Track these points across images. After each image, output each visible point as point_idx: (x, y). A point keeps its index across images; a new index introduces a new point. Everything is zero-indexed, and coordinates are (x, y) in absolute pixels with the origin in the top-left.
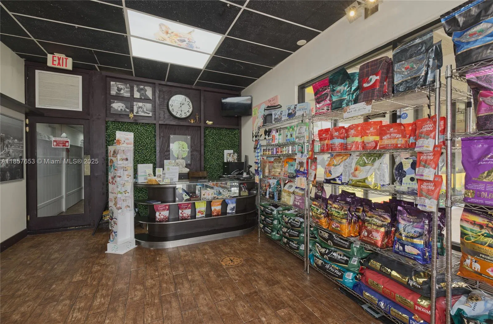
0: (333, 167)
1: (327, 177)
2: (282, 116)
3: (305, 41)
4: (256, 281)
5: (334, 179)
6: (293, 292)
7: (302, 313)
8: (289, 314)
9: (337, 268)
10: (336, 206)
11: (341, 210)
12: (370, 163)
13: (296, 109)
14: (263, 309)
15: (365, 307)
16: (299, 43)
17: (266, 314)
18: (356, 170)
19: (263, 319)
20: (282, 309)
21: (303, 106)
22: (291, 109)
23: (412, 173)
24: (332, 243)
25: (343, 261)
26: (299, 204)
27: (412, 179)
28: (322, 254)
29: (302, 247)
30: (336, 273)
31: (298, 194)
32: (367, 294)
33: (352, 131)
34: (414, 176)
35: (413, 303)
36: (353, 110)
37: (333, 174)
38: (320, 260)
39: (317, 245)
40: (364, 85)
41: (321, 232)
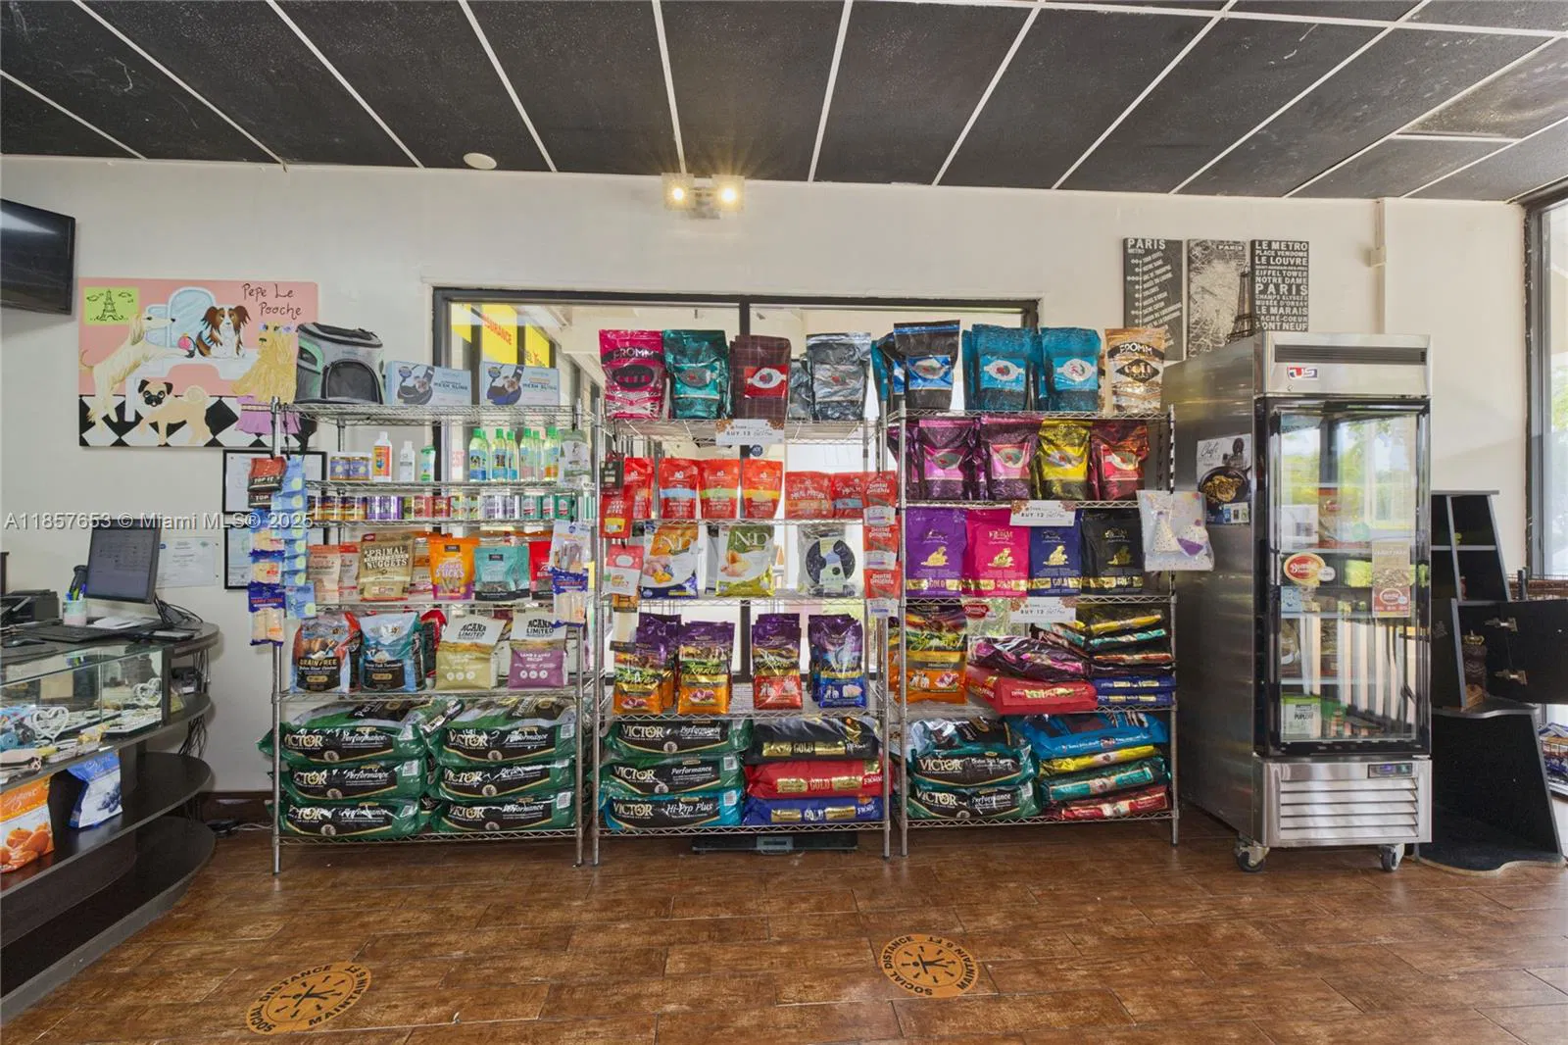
0: (671, 557)
1: (661, 581)
2: (432, 385)
3: (493, 163)
4: (510, 970)
5: (680, 587)
6: (628, 918)
7: (706, 933)
8: (692, 955)
9: (697, 799)
10: (691, 650)
11: (707, 657)
12: (755, 543)
13: (523, 381)
14: (637, 997)
15: (761, 847)
16: (471, 158)
17: (657, 996)
18: (734, 560)
19: (671, 1008)
20: (668, 960)
21: (544, 377)
22: (503, 375)
23: (836, 562)
24: (675, 746)
25: (707, 776)
26: (544, 674)
27: (836, 571)
28: (647, 788)
29: (562, 801)
30: (700, 812)
31: (530, 647)
32: (779, 812)
33: (719, 474)
34: (839, 565)
35: (860, 779)
36: (742, 431)
37: (676, 575)
38: (644, 803)
39: (623, 770)
40: (749, 381)
41: (637, 732)
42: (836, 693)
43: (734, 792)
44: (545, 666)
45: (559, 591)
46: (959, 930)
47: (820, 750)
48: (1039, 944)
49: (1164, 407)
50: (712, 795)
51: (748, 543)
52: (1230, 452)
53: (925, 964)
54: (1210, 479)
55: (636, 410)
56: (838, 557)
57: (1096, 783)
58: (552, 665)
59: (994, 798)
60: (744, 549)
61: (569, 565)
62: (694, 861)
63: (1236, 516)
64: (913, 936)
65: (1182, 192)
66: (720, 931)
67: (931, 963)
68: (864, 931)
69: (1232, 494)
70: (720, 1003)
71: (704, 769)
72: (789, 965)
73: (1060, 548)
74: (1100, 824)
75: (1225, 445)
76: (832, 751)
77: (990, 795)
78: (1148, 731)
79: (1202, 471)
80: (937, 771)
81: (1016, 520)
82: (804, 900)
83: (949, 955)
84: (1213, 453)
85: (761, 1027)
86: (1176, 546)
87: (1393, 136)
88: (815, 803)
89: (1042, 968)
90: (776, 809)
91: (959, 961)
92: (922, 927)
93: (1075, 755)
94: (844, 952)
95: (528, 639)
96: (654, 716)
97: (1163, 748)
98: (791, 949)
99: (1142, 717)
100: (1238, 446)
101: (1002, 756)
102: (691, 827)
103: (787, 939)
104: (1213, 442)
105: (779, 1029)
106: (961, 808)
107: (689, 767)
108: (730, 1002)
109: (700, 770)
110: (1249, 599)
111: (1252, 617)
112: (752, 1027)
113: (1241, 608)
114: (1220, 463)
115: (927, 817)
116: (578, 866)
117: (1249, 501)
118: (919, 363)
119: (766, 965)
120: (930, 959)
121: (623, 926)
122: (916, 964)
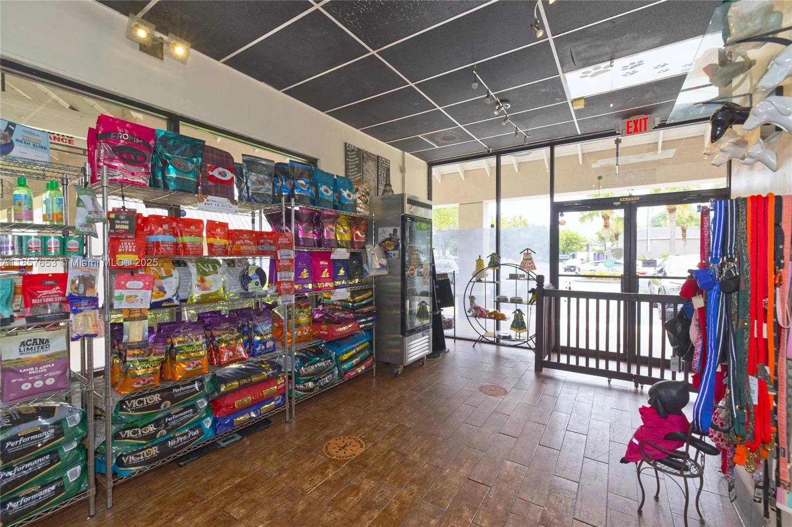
1: (157, 299)
5: (170, 300)
9: (188, 430)
10: (180, 339)
12: (212, 270)
13: (14, 137)
18: (203, 281)
21: (36, 138)
23: (257, 278)
24: (169, 403)
25: (191, 415)
26: (50, 382)
27: (257, 284)
28: (151, 437)
29: (73, 474)
30: (191, 437)
31: (28, 363)
32: (238, 419)
33: (191, 227)
34: (258, 280)
35: (275, 387)
36: (214, 203)
37: (168, 291)
38: (151, 447)
39: (129, 433)
40: (211, 173)
41: (140, 402)
42: (263, 347)
43: (209, 418)
44: (51, 374)
45: (76, 312)
46: (342, 432)
47: (255, 379)
48: (369, 422)
49: (371, 214)
50: (197, 424)
51: (207, 271)
52: (392, 233)
53: (343, 448)
54: (384, 242)
55: (136, 179)
56: (258, 276)
57: (354, 361)
58: (58, 372)
59: (326, 378)
60: (206, 274)
61: (85, 290)
62: (184, 470)
63: (394, 255)
64: (329, 442)
65: (361, 131)
66: (244, 487)
67: (345, 446)
68: (309, 451)
69: (393, 247)
70: (281, 509)
71: (187, 412)
72: (294, 479)
73: (342, 268)
74: (358, 377)
75: (390, 230)
76: (260, 378)
77: (324, 377)
78: (366, 337)
79: (381, 239)
80: (307, 373)
81: (333, 257)
82: (270, 454)
83: (348, 441)
84: (385, 232)
85: (310, 504)
86: (378, 267)
87: (419, 136)
88: (254, 408)
89: (377, 428)
90: (236, 418)
91: (352, 440)
92: (328, 438)
93: (347, 352)
94: (310, 461)
95: (23, 357)
96: (157, 387)
97: (371, 342)
98: (287, 474)
99: (363, 333)
100: (395, 231)
101: (327, 360)
102: (185, 449)
103: (281, 471)
104: (385, 229)
105: (318, 500)
106: (316, 386)
107: (176, 414)
108: (285, 507)
109: (184, 413)
110: (399, 284)
111: (400, 291)
112: (306, 507)
113: (395, 288)
114: (388, 236)
115: (302, 396)
116: (91, 517)
117: (399, 250)
118: (298, 181)
119: (284, 485)
120: (343, 445)
121: (179, 520)
122: (340, 450)
